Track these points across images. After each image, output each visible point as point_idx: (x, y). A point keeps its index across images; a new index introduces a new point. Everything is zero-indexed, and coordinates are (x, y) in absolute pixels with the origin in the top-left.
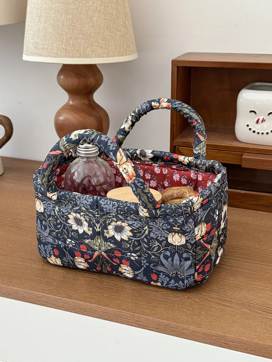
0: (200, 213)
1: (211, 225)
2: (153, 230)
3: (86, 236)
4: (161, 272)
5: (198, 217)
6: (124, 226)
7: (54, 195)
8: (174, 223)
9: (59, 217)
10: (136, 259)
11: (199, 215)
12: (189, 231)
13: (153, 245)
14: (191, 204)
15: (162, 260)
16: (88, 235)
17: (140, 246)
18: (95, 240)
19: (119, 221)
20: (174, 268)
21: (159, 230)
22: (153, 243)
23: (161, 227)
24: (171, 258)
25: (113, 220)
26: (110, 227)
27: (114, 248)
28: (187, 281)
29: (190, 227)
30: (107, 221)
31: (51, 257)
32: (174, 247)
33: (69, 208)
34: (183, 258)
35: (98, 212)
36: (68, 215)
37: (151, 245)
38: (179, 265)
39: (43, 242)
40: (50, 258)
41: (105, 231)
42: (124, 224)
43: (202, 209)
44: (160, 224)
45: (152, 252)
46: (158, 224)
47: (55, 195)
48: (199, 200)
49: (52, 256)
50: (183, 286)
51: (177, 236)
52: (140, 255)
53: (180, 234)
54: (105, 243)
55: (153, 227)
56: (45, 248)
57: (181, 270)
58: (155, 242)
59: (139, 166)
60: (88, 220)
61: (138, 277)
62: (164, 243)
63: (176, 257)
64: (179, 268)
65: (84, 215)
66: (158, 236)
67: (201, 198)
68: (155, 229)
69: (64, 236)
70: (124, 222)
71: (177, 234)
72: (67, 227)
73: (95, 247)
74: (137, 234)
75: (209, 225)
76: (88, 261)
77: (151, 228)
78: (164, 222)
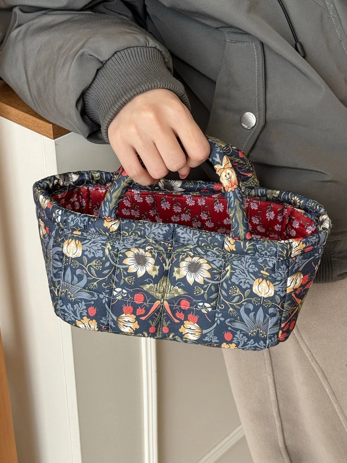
0: (298, 261)
1: (309, 277)
2: (236, 272)
3: (147, 280)
4: (237, 330)
5: (295, 266)
6: (201, 264)
7: (114, 224)
8: (264, 264)
9: (110, 258)
10: (208, 311)
11: (296, 263)
12: (280, 280)
13: (233, 293)
14: (289, 247)
15: (241, 314)
16: (151, 277)
17: (217, 293)
18: (159, 284)
19: (196, 256)
20: (256, 325)
21: (244, 273)
22: (233, 290)
23: (247, 269)
24: (254, 313)
25: (188, 255)
26: (183, 264)
27: (183, 295)
28: (270, 341)
29: (281, 275)
30: (181, 255)
31: (83, 319)
32: (259, 299)
33: (128, 243)
34: (268, 314)
35: (172, 244)
36: (125, 253)
37: (231, 293)
38: (262, 322)
39: (72, 300)
40: (81, 320)
41: (176, 269)
42: (201, 261)
43: (302, 256)
44: (246, 264)
45: (231, 303)
46: (243, 263)
47: (116, 224)
48: (299, 246)
49: (85, 318)
50: (264, 346)
51: (264, 284)
52: (215, 306)
53: (268, 281)
54: (172, 288)
55: (237, 268)
56: (74, 308)
57: (263, 328)
58: (236, 289)
59: (163, 197)
60: (156, 255)
61: (206, 338)
62: (247, 292)
63: (260, 312)
64: (262, 326)
65: (151, 249)
66: (241, 282)
67: (303, 244)
68: (239, 272)
69: (111, 285)
70: (202, 258)
71: (265, 281)
72: (120, 270)
73: (158, 294)
74: (215, 276)
75: (306, 277)
76: (141, 318)
77: (235, 269)
78: (251, 262)
